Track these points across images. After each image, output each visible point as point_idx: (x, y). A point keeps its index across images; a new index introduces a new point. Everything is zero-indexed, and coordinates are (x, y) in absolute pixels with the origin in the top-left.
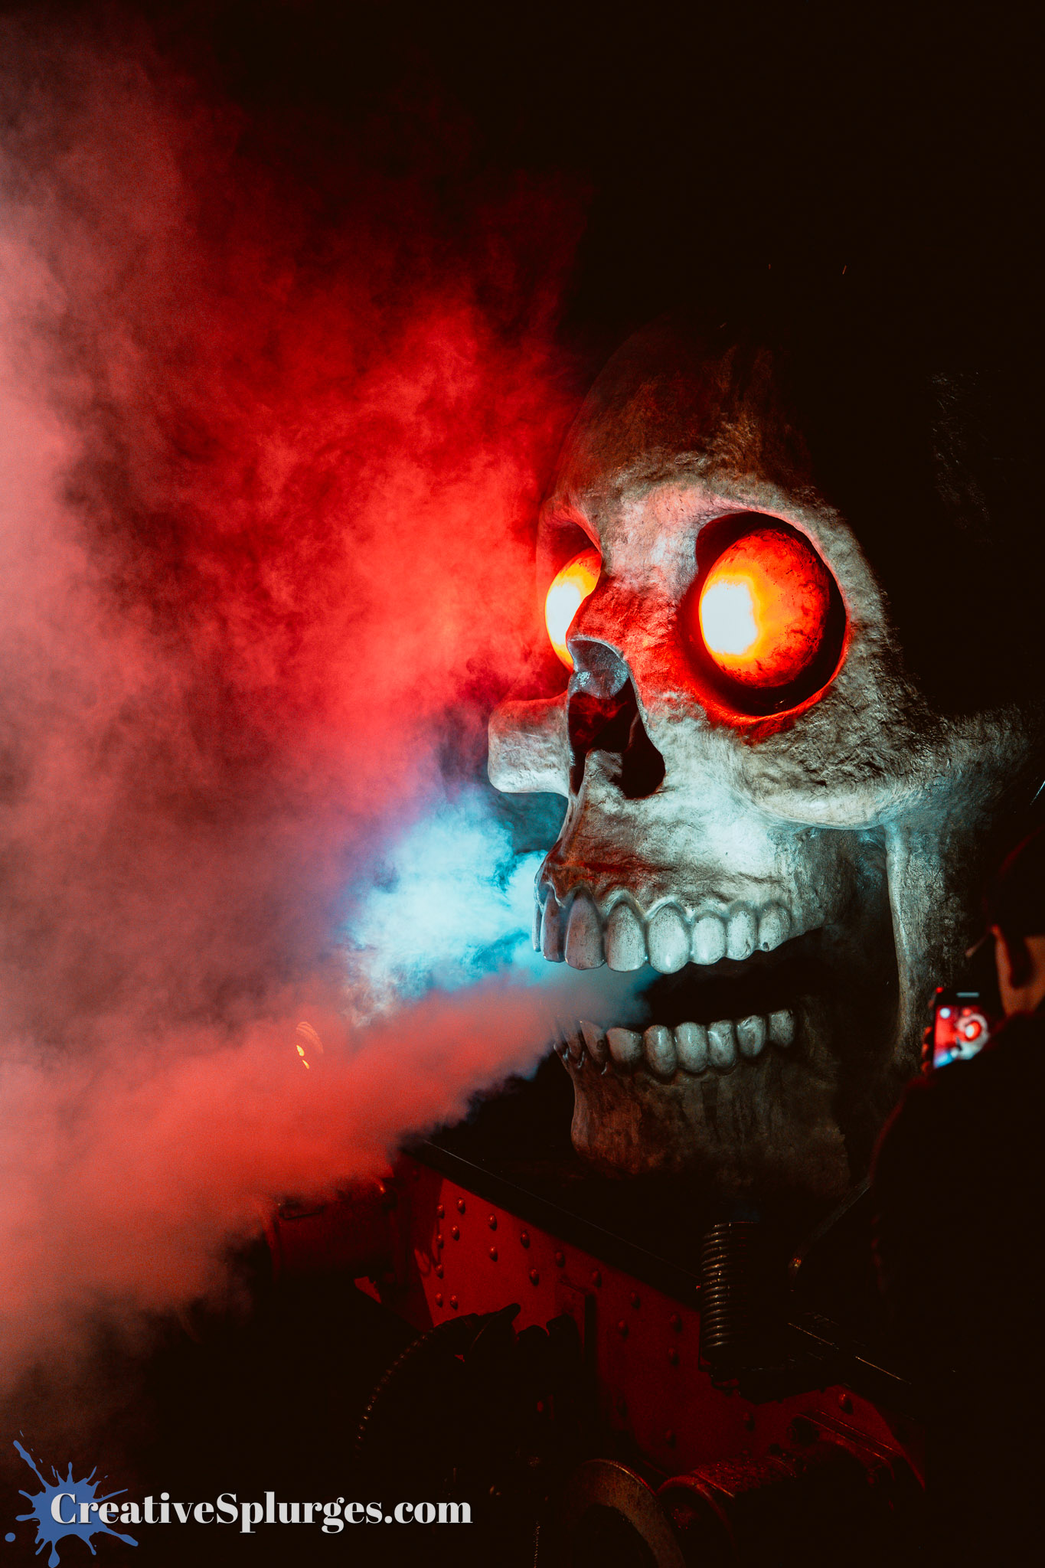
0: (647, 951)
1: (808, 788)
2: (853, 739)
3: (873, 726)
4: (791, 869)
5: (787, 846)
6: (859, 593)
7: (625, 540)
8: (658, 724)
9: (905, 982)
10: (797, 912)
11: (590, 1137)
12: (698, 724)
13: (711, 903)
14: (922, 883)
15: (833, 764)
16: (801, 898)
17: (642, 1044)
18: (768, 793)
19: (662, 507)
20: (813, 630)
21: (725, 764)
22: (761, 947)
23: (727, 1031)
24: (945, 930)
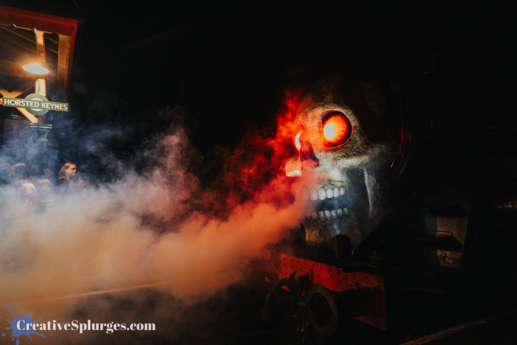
0: (318, 197)
1: (347, 157)
2: (355, 148)
3: (359, 145)
4: (345, 180)
5: (344, 175)
6: (354, 121)
7: (309, 121)
8: (317, 153)
9: (370, 201)
10: (347, 189)
11: (309, 238)
12: (325, 151)
13: (330, 186)
14: (372, 180)
15: (352, 152)
16: (348, 186)
17: (318, 215)
18: (339, 159)
19: (315, 113)
20: (346, 131)
21: (331, 158)
22: (341, 195)
23: (335, 212)
24: (377, 190)
